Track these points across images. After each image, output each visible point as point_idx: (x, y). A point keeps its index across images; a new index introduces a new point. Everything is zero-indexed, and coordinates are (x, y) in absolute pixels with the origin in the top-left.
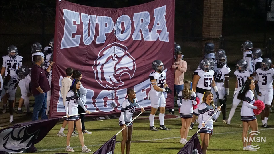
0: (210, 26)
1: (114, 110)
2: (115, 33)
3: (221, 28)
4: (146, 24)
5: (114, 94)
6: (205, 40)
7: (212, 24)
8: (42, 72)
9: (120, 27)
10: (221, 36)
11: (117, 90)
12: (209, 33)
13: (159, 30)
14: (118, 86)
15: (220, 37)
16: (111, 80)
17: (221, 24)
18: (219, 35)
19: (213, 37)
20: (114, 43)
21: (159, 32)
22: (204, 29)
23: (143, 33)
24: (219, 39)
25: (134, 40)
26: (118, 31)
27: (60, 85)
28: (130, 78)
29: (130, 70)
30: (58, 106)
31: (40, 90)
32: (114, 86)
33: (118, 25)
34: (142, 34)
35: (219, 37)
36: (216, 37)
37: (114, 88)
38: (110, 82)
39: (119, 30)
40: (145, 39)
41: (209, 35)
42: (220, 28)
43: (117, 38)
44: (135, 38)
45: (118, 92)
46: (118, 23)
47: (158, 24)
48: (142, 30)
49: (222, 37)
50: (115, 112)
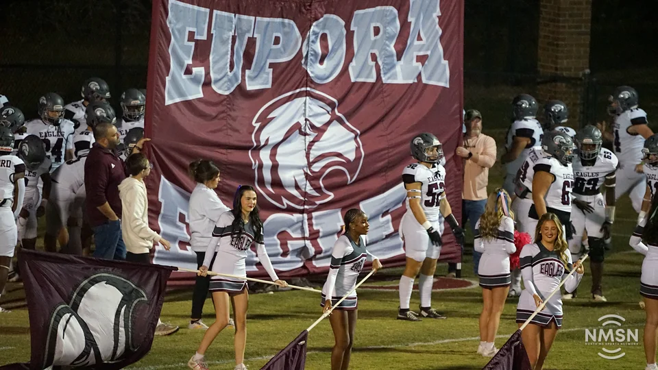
0: (557, 45)
1: (304, 267)
2: (306, 64)
3: (588, 49)
4: (390, 38)
5: (306, 222)
6: (545, 82)
7: (564, 40)
8: (113, 166)
9: (318, 47)
10: (588, 71)
11: (314, 214)
12: (556, 63)
13: (421, 53)
14: (318, 202)
15: (584, 75)
16: (297, 187)
17: (587, 39)
18: (583, 69)
19: (565, 74)
20: (304, 89)
21: (422, 59)
22: (540, 51)
23: (380, 63)
24: (581, 79)
25: (353, 80)
26: (312, 57)
27: (160, 199)
28: (349, 183)
29: (348, 161)
30: (156, 255)
31: (110, 214)
32: (304, 203)
33: (313, 42)
34: (377, 63)
35: (581, 74)
36: (572, 74)
37: (306, 207)
38: (294, 192)
39: (316, 54)
40: (385, 79)
41: (556, 69)
42: (585, 51)
43: (311, 75)
44: (358, 76)
45: (317, 218)
46: (312, 38)
47: (419, 39)
48: (377, 54)
49: (591, 74)
50: (304, 271)
